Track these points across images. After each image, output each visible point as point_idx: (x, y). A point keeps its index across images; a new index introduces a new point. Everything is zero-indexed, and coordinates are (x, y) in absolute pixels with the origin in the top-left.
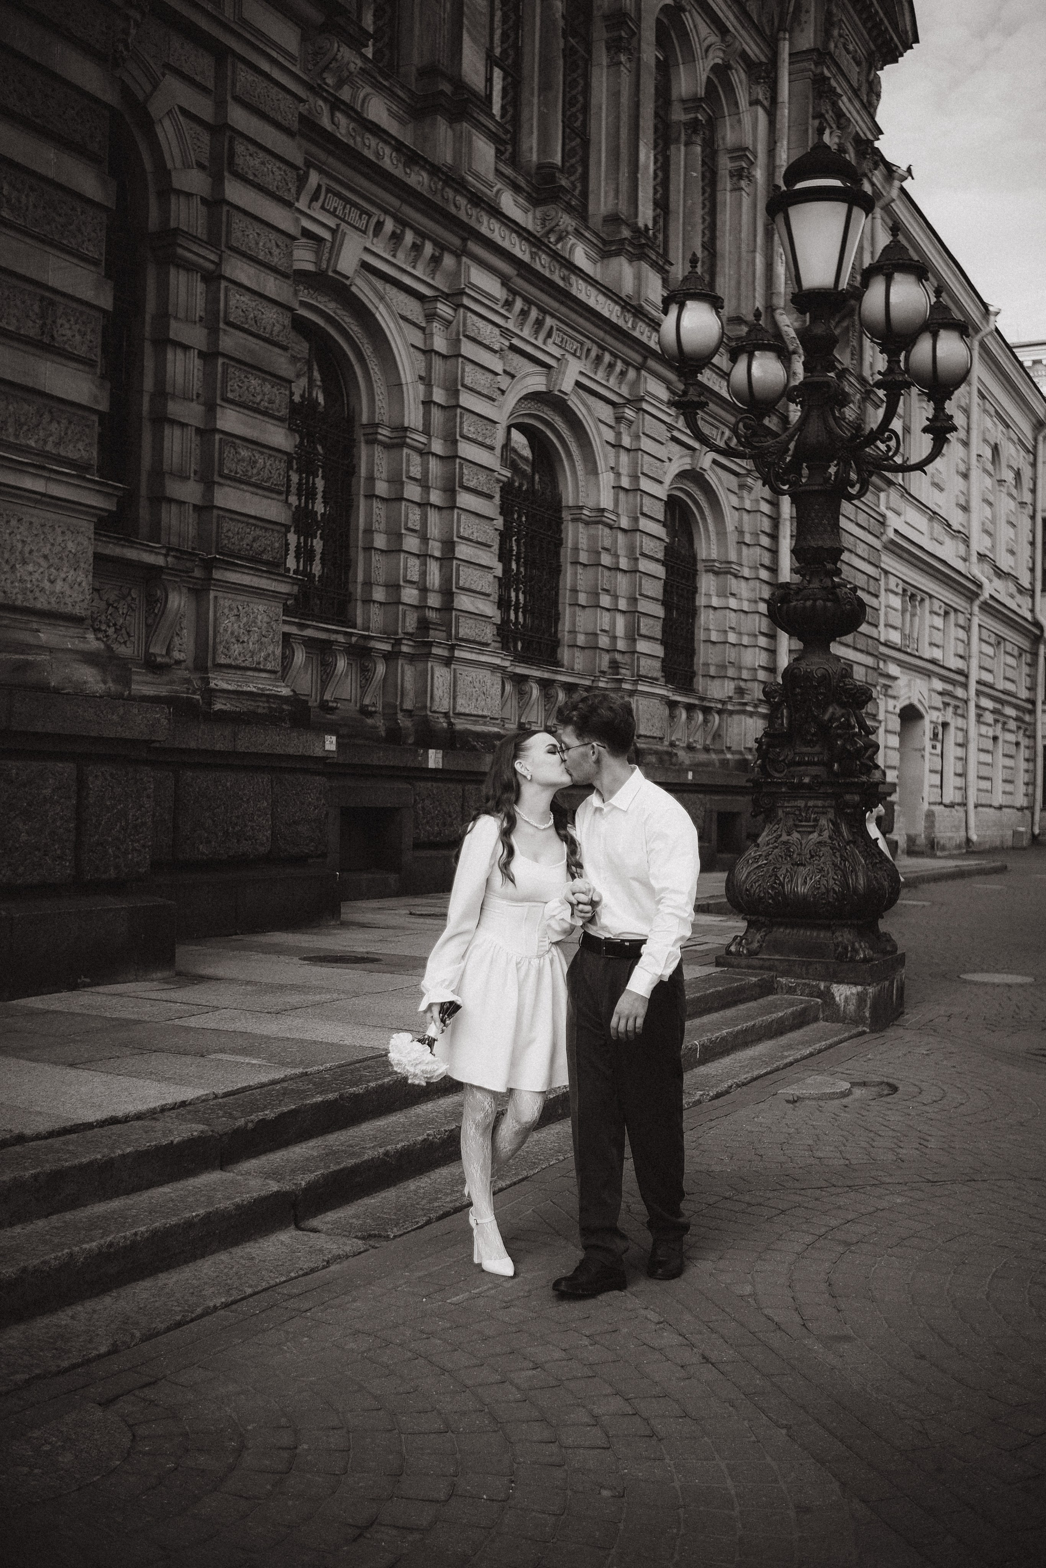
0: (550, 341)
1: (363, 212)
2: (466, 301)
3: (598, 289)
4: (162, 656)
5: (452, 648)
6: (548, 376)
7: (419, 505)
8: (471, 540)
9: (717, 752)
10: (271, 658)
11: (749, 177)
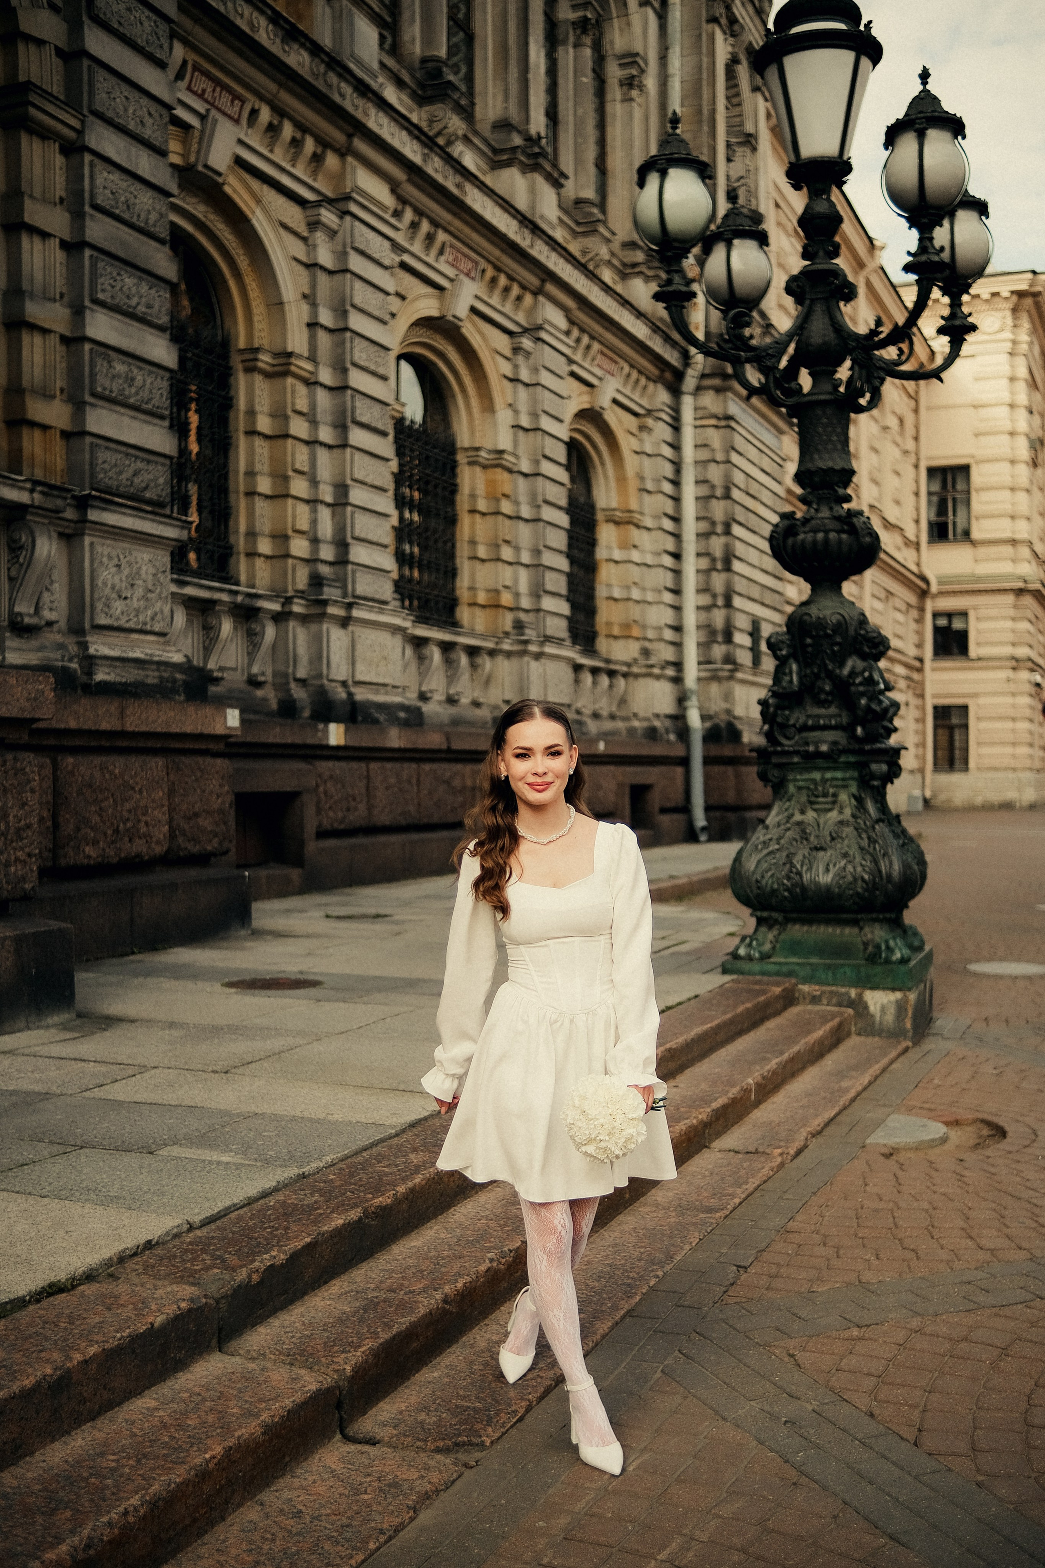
0: (441, 259)
1: (236, 97)
2: (354, 208)
3: (495, 201)
4: (30, 615)
5: (350, 606)
6: (441, 299)
7: (307, 443)
8: (365, 484)
9: (625, 719)
10: (159, 617)
11: (639, 87)
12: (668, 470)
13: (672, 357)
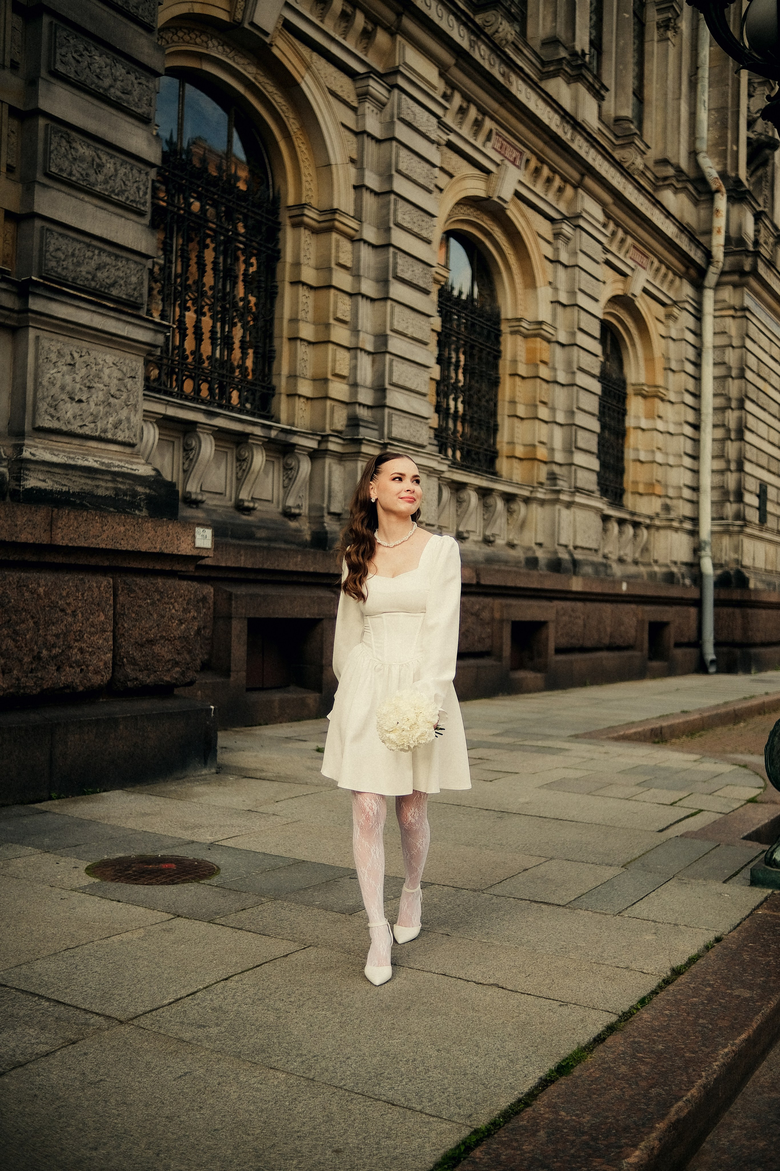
0: (489, 145)
2: (401, 82)
3: (537, 93)
6: (487, 181)
7: (350, 295)
8: (405, 335)
9: (647, 564)
10: (124, 426)
11: (674, 28)
12: (691, 353)
13: (697, 256)
